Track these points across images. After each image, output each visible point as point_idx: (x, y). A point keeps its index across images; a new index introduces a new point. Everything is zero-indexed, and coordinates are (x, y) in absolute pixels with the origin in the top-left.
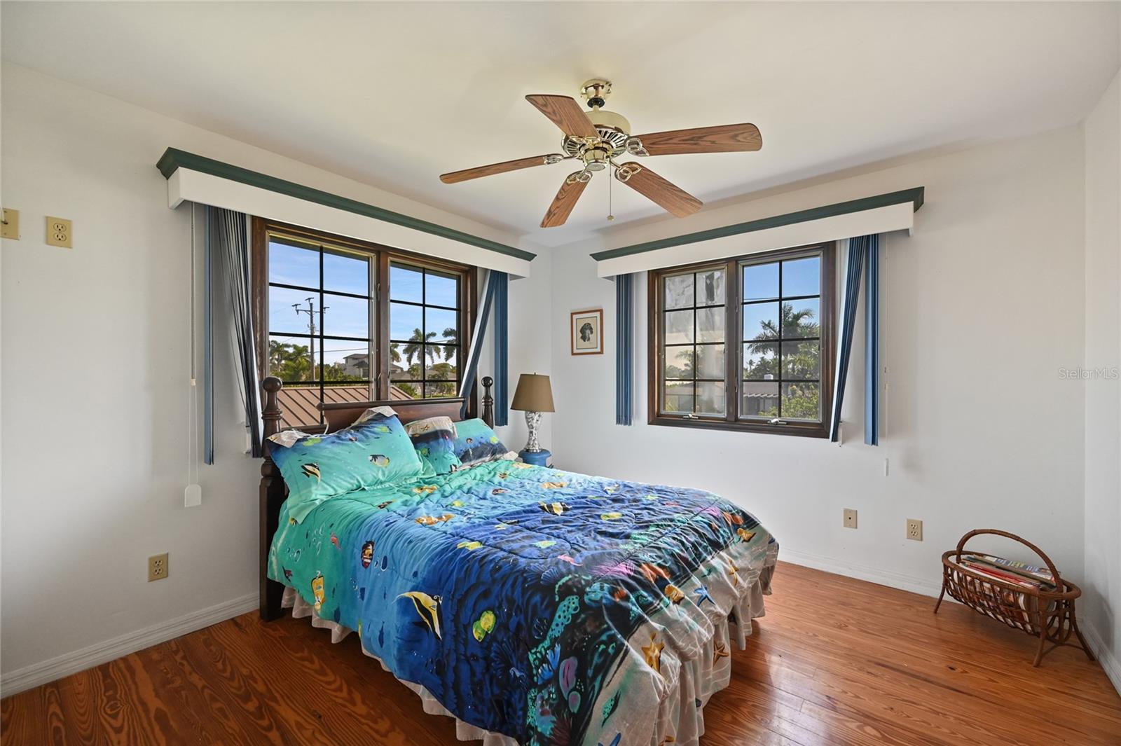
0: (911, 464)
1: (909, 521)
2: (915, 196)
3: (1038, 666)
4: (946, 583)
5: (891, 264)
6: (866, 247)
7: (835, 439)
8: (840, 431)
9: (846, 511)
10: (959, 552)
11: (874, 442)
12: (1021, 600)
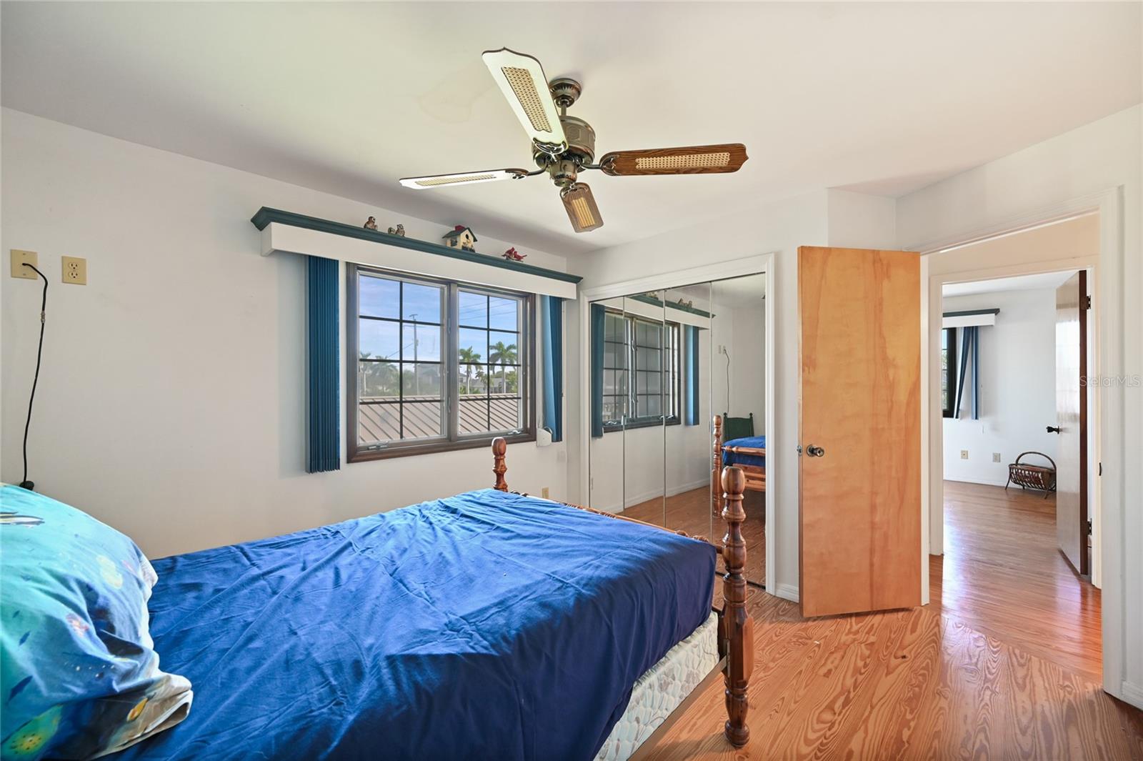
0: (995, 428)
1: (994, 454)
2: (996, 311)
3: (1046, 498)
4: (1011, 476)
5: (983, 340)
6: (972, 332)
7: (957, 417)
8: (959, 414)
9: (962, 452)
10: (1017, 464)
11: (976, 418)
12: (1040, 475)
